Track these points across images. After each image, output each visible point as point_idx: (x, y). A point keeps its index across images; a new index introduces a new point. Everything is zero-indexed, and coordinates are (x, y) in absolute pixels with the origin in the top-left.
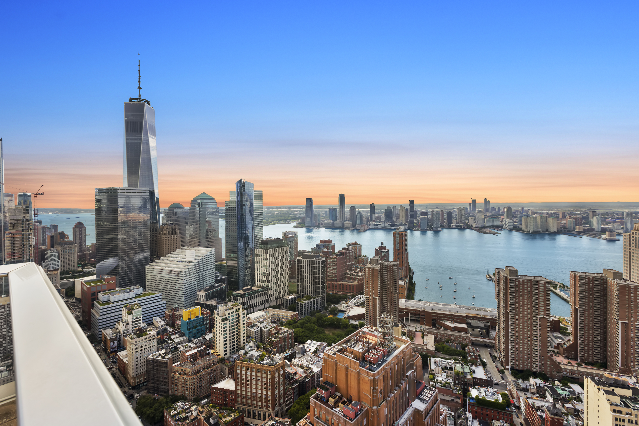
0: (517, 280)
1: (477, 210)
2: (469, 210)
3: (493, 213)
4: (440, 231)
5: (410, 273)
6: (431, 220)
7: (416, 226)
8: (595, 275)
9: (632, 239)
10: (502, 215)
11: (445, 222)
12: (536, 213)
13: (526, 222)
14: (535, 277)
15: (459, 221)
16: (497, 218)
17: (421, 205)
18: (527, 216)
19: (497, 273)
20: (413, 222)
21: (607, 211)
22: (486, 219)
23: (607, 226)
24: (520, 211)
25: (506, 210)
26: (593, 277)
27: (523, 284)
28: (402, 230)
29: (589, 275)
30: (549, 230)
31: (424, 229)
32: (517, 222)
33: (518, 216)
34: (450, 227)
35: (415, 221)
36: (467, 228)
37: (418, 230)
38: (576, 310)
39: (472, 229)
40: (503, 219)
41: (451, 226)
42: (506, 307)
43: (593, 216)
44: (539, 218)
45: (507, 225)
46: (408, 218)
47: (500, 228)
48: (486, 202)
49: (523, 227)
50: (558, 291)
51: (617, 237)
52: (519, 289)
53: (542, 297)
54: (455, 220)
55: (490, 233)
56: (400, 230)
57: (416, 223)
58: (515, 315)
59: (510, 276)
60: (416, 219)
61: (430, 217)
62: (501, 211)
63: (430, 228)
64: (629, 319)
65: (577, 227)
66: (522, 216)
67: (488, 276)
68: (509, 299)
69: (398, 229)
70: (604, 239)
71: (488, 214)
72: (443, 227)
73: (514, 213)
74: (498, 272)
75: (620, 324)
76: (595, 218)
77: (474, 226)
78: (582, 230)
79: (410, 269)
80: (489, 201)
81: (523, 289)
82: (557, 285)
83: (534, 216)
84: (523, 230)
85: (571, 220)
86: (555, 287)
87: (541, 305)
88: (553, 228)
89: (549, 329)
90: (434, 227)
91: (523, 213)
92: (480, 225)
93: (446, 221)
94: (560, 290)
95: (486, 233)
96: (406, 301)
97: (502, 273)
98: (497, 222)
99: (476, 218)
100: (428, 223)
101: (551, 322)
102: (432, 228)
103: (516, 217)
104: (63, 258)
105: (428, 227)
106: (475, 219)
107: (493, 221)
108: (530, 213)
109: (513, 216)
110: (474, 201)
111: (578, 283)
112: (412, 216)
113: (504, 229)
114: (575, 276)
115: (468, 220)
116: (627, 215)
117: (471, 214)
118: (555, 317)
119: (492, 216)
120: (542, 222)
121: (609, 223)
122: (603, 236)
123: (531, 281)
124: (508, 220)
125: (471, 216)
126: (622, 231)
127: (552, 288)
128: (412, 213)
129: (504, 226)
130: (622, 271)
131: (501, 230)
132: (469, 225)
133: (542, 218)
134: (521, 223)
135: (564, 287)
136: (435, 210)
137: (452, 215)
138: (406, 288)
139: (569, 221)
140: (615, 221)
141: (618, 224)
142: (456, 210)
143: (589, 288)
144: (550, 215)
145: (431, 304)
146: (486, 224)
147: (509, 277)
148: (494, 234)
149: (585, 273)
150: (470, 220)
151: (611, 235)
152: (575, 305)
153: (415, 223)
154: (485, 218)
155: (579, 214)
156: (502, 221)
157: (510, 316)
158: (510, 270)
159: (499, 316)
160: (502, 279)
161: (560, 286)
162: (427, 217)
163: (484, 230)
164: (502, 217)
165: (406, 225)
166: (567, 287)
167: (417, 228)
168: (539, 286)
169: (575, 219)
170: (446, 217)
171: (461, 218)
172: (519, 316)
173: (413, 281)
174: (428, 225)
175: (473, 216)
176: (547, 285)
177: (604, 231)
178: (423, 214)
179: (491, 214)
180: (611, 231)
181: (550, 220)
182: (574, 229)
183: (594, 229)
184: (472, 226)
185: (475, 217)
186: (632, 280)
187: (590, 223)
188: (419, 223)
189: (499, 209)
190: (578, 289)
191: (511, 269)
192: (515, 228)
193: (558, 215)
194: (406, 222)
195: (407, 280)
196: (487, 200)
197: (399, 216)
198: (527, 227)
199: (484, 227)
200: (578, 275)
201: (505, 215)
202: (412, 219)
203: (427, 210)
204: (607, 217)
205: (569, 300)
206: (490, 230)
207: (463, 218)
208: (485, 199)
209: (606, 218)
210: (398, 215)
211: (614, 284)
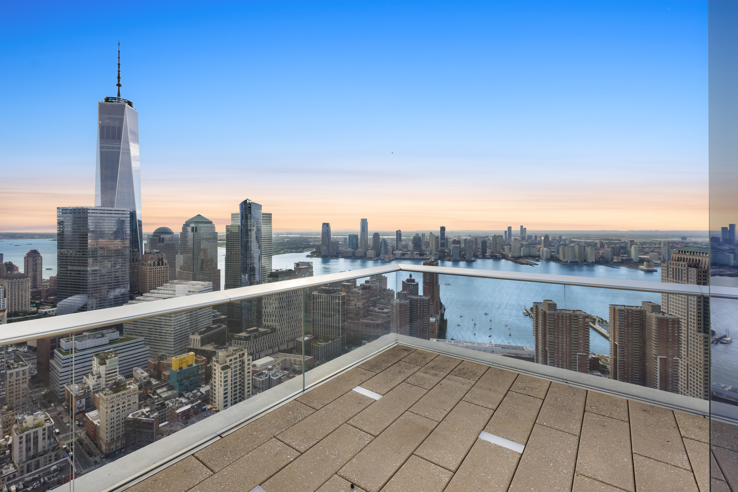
0: (556, 315)
1: (513, 238)
2: (504, 237)
3: (530, 241)
4: (474, 261)
5: (441, 309)
6: (464, 249)
7: (447, 256)
8: (634, 308)
9: (670, 269)
10: (539, 243)
11: (478, 251)
12: (574, 242)
13: (564, 252)
14: (574, 311)
15: (494, 250)
16: (534, 247)
17: (452, 233)
18: (565, 245)
19: (535, 308)
20: (443, 252)
21: (644, 240)
22: (522, 248)
23: (645, 257)
24: (558, 240)
25: (543, 238)
26: (632, 311)
27: (562, 319)
28: (433, 260)
29: (628, 308)
30: (587, 261)
31: (456, 260)
32: (554, 252)
33: (556, 245)
34: (484, 257)
35: (446, 250)
36: (503, 258)
37: (449, 260)
38: (615, 345)
39: (508, 259)
40: (540, 248)
41: (485, 256)
42: (544, 344)
43: (631, 245)
44: (577, 247)
45: (545, 254)
46: (438, 246)
47: (537, 258)
48: (523, 230)
49: (561, 258)
50: (597, 326)
51: (655, 268)
52: (558, 324)
53: (581, 333)
54: (489, 249)
55: (527, 264)
56: (430, 260)
57: (448, 253)
58: (554, 353)
59: (549, 311)
60: (448, 247)
61: (463, 245)
62: (538, 239)
63: (463, 258)
64: (667, 354)
65: (615, 257)
66: (560, 245)
67: (525, 312)
68: (548, 336)
69: (429, 259)
70: (642, 270)
71: (525, 243)
72: (477, 257)
73: (552, 242)
74: (537, 307)
75: (658, 359)
76: (633, 247)
77: (510, 256)
78: (620, 260)
79: (441, 304)
80: (525, 229)
81: (563, 325)
82: (595, 319)
83: (572, 245)
84: (561, 261)
85: (609, 249)
86: (594, 323)
87: (580, 341)
88: (591, 258)
89: (588, 367)
90: (467, 257)
91: (560, 242)
92: (516, 254)
93: (480, 250)
94: (599, 325)
95: (523, 264)
96: (437, 341)
97: (540, 308)
98: (534, 252)
99: (512, 247)
100: (460, 252)
101: (590, 360)
102: (465, 258)
103: (554, 246)
104: (10, 296)
105: (460, 257)
106: (510, 248)
107: (530, 250)
108: (567, 242)
109: (550, 245)
110: (510, 228)
111: (617, 317)
112: (443, 245)
113: (542, 259)
114: (614, 309)
115: (504, 249)
116: (665, 245)
117: (506, 243)
118: (594, 354)
119: (529, 245)
120: (580, 252)
121: (646, 253)
122: (642, 267)
123: (570, 315)
124: (545, 249)
125: (506, 245)
126: (659, 262)
127: (591, 323)
128: (443, 241)
129: (541, 256)
130: (660, 304)
131: (538, 261)
132: (504, 255)
133: (580, 247)
134: (558, 253)
135: (602, 322)
136: (468, 238)
137: (486, 244)
138: (437, 325)
139: (607, 251)
140: (652, 251)
141: (655, 254)
142: (491, 239)
143: (628, 322)
144: (589, 244)
145: (464, 344)
146: (522, 254)
147: (547, 312)
148: (530, 265)
149: (624, 306)
150: (506, 250)
151: (649, 266)
152: (614, 340)
153: (446, 252)
154: (522, 247)
155: (617, 243)
156: (539, 251)
157: (548, 354)
158: (549, 304)
159: (537, 355)
160: (540, 314)
161: (599, 321)
162: (460, 246)
163: (521, 260)
164: (539, 246)
165: (436, 254)
166: (606, 321)
167: (448, 258)
168: (579, 321)
169: (613, 248)
170: (480, 246)
171: (496, 247)
172: (558, 354)
173: (445, 318)
174: (460, 255)
175: (509, 245)
176: (587, 320)
177: (641, 261)
178: (456, 242)
179: (527, 243)
180: (648, 261)
181: (588, 249)
182: (612, 259)
183: (632, 260)
184: (508, 256)
186: (670, 313)
187: (628, 253)
188: (450, 252)
189: (536, 237)
190: (617, 323)
191: (550, 302)
192: (553, 259)
193: (596, 244)
194: (437, 251)
195: (438, 317)
196: (524, 227)
197: (429, 245)
198: (564, 257)
199: (520, 257)
200: (617, 308)
201: (542, 243)
202: (443, 248)
203: (460, 238)
204: (644, 246)
205: (608, 335)
206: (527, 260)
207: (498, 247)
208: (522, 227)
209: (644, 248)
210: (427, 244)
211: (653, 317)
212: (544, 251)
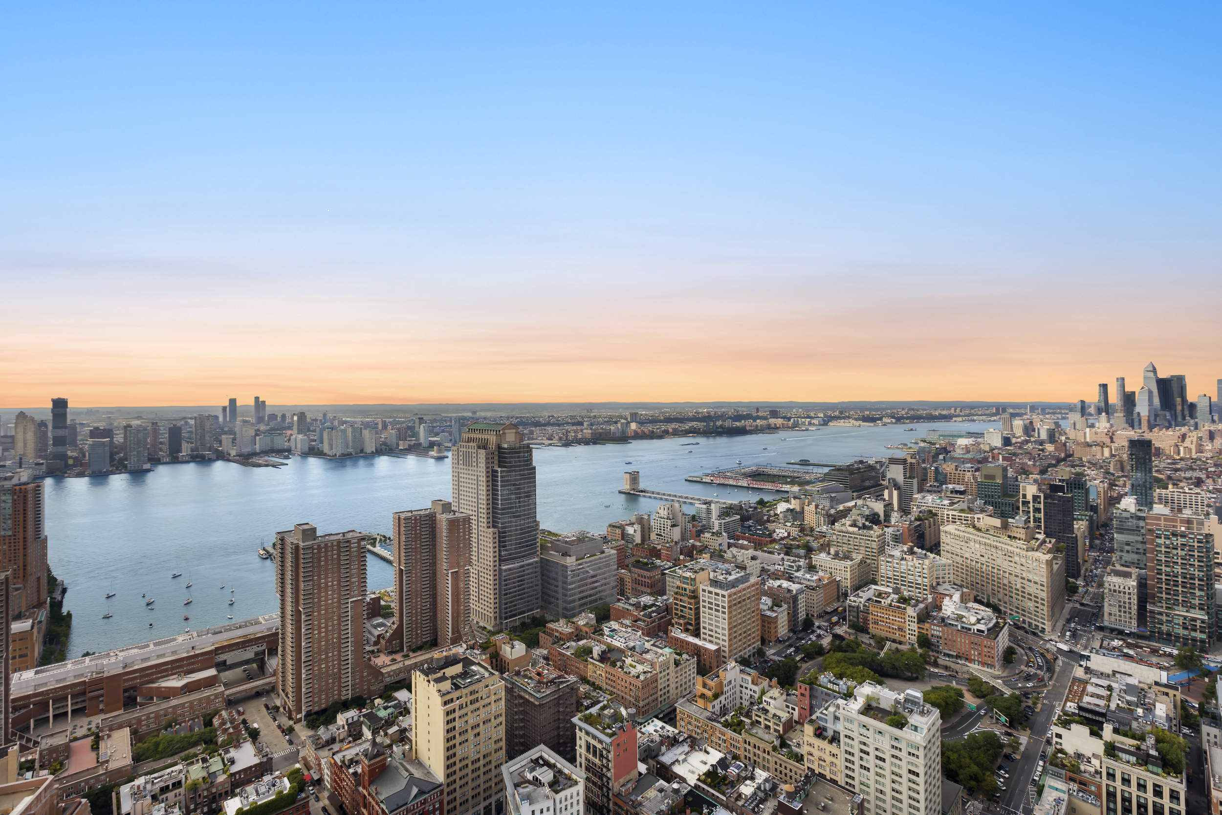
0: (315, 547)
1: (239, 419)
2: (221, 419)
3: (272, 424)
4: (149, 471)
5: (52, 592)
6: (123, 448)
7: (74, 465)
8: (422, 513)
9: (461, 453)
10: (290, 428)
11: (161, 450)
12: (346, 422)
13: (330, 439)
14: (344, 534)
15: (198, 444)
16: (280, 434)
17: (90, 412)
18: (332, 429)
19: (280, 542)
20: (64, 457)
21: (435, 417)
22: (258, 438)
23: (436, 439)
24: (321, 421)
25: (295, 418)
26: (421, 516)
27: (326, 551)
28: (24, 479)
29: (416, 513)
30: (365, 451)
31: (100, 472)
32: (315, 441)
33: (318, 429)
34: (175, 459)
35: (69, 453)
36: (218, 459)
37: (80, 475)
38: (401, 571)
39: (229, 460)
40: (291, 435)
41: (177, 458)
42: (296, 602)
43: (420, 424)
44: (350, 430)
45: (299, 446)
46: (46, 445)
47: (285, 452)
48: (259, 404)
49: (326, 449)
50: (378, 549)
51: (446, 454)
52: (319, 561)
53: (355, 566)
54: (188, 442)
55: (267, 466)
57: (75, 459)
58: (313, 612)
59: (303, 542)
60: (76, 445)
61: (119, 439)
62: (288, 420)
63: (119, 467)
64: (458, 565)
65: (401, 442)
66: (324, 429)
67: (262, 552)
68: (302, 586)
70: (432, 457)
71: (262, 427)
72: (156, 461)
73: (311, 424)
74: (282, 539)
75: (450, 575)
76: (422, 427)
77: (233, 453)
78: (407, 447)
79: (52, 580)
80: (264, 402)
81: (326, 560)
82: (376, 539)
83: (342, 427)
84: (325, 455)
85: (393, 432)
86: (374, 545)
87: (353, 580)
88: (370, 448)
89: (365, 616)
90: (132, 463)
91: (325, 423)
92: (246, 450)
93: (165, 447)
94: (381, 546)
95: (259, 466)
96: (39, 671)
97: (289, 540)
98: (280, 442)
99: (238, 436)
100: (112, 455)
101: (368, 604)
102: (125, 467)
103: (314, 431)
105: (112, 466)
106: (234, 439)
107: (272, 440)
108: (336, 423)
109: (309, 430)
110: (233, 402)
111: (402, 529)
112: (59, 441)
113: (294, 455)
114: (399, 518)
115: (220, 442)
116: (455, 422)
117: (226, 429)
118: (374, 593)
119: (271, 432)
120: (354, 438)
121: (437, 434)
122: (431, 453)
123: (339, 542)
124: (300, 436)
125: (225, 433)
126: (450, 445)
127: (369, 547)
128: (60, 433)
129: (293, 448)
130: (451, 500)
131: (287, 458)
132: (222, 452)
133: (354, 430)
134: (322, 443)
135: (385, 540)
136: (135, 423)
137: (181, 433)
138: (36, 636)
139: (390, 434)
140: (443, 431)
141: (446, 434)
142: (192, 422)
143: (416, 534)
144: (367, 425)
145: (121, 654)
146: (257, 448)
147: (301, 544)
148: (274, 466)
149: (411, 511)
150: (224, 442)
151: (440, 451)
152: (400, 565)
153: (71, 457)
154: (257, 435)
155: (403, 422)
156: (289, 440)
157: (303, 617)
158: (304, 531)
159: (283, 625)
160: (289, 550)
161: (381, 540)
162: (111, 441)
163: (255, 460)
164: (289, 432)
165: (37, 464)
166: (389, 538)
167: (77, 470)
168: (351, 548)
169: (399, 429)
170: (165, 437)
171: (203, 437)
172: (319, 611)
173: (65, 610)
174: (112, 459)
175: (232, 432)
176: (363, 543)
177: (431, 445)
178: (96, 433)
179: (268, 427)
180: (439, 445)
181: (366, 433)
182: (398, 445)
183: (420, 444)
184: (229, 454)
185: (235, 434)
186: (461, 510)
187: (415, 435)
188: (84, 456)
189: (284, 416)
190: (403, 538)
191: (306, 527)
192: (313, 452)
193: (377, 424)
194: (40, 457)
195: (43, 614)
196: (261, 400)
198: (331, 447)
199: (254, 454)
200: (403, 516)
201: (295, 427)
202: (60, 449)
203: (111, 424)
204: (435, 425)
205: (392, 558)
206: (266, 458)
207: (207, 438)
208: (257, 398)
209: (434, 427)
210: (9, 440)
211: (443, 519)
212: (298, 439)
